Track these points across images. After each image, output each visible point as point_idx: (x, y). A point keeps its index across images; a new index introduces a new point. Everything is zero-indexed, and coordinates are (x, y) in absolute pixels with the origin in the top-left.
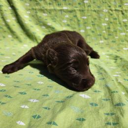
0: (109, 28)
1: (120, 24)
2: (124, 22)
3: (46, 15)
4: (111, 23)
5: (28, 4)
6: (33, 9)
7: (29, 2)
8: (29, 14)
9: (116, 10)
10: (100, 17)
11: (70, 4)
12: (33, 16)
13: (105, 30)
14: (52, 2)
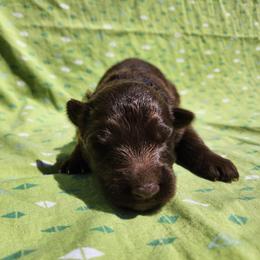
0: (188, 67)
1: (203, 59)
2: (208, 56)
3: (69, 40)
4: (190, 57)
5: (20, 16)
6: (35, 27)
7: (23, 10)
8: (27, 38)
9: (193, 35)
10: (171, 47)
11: (115, 20)
12: (36, 43)
13: (183, 71)
14: (78, 13)
